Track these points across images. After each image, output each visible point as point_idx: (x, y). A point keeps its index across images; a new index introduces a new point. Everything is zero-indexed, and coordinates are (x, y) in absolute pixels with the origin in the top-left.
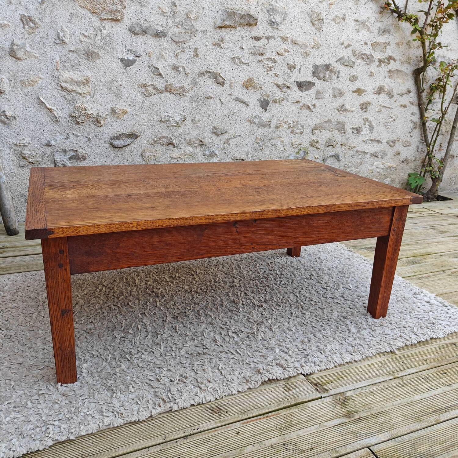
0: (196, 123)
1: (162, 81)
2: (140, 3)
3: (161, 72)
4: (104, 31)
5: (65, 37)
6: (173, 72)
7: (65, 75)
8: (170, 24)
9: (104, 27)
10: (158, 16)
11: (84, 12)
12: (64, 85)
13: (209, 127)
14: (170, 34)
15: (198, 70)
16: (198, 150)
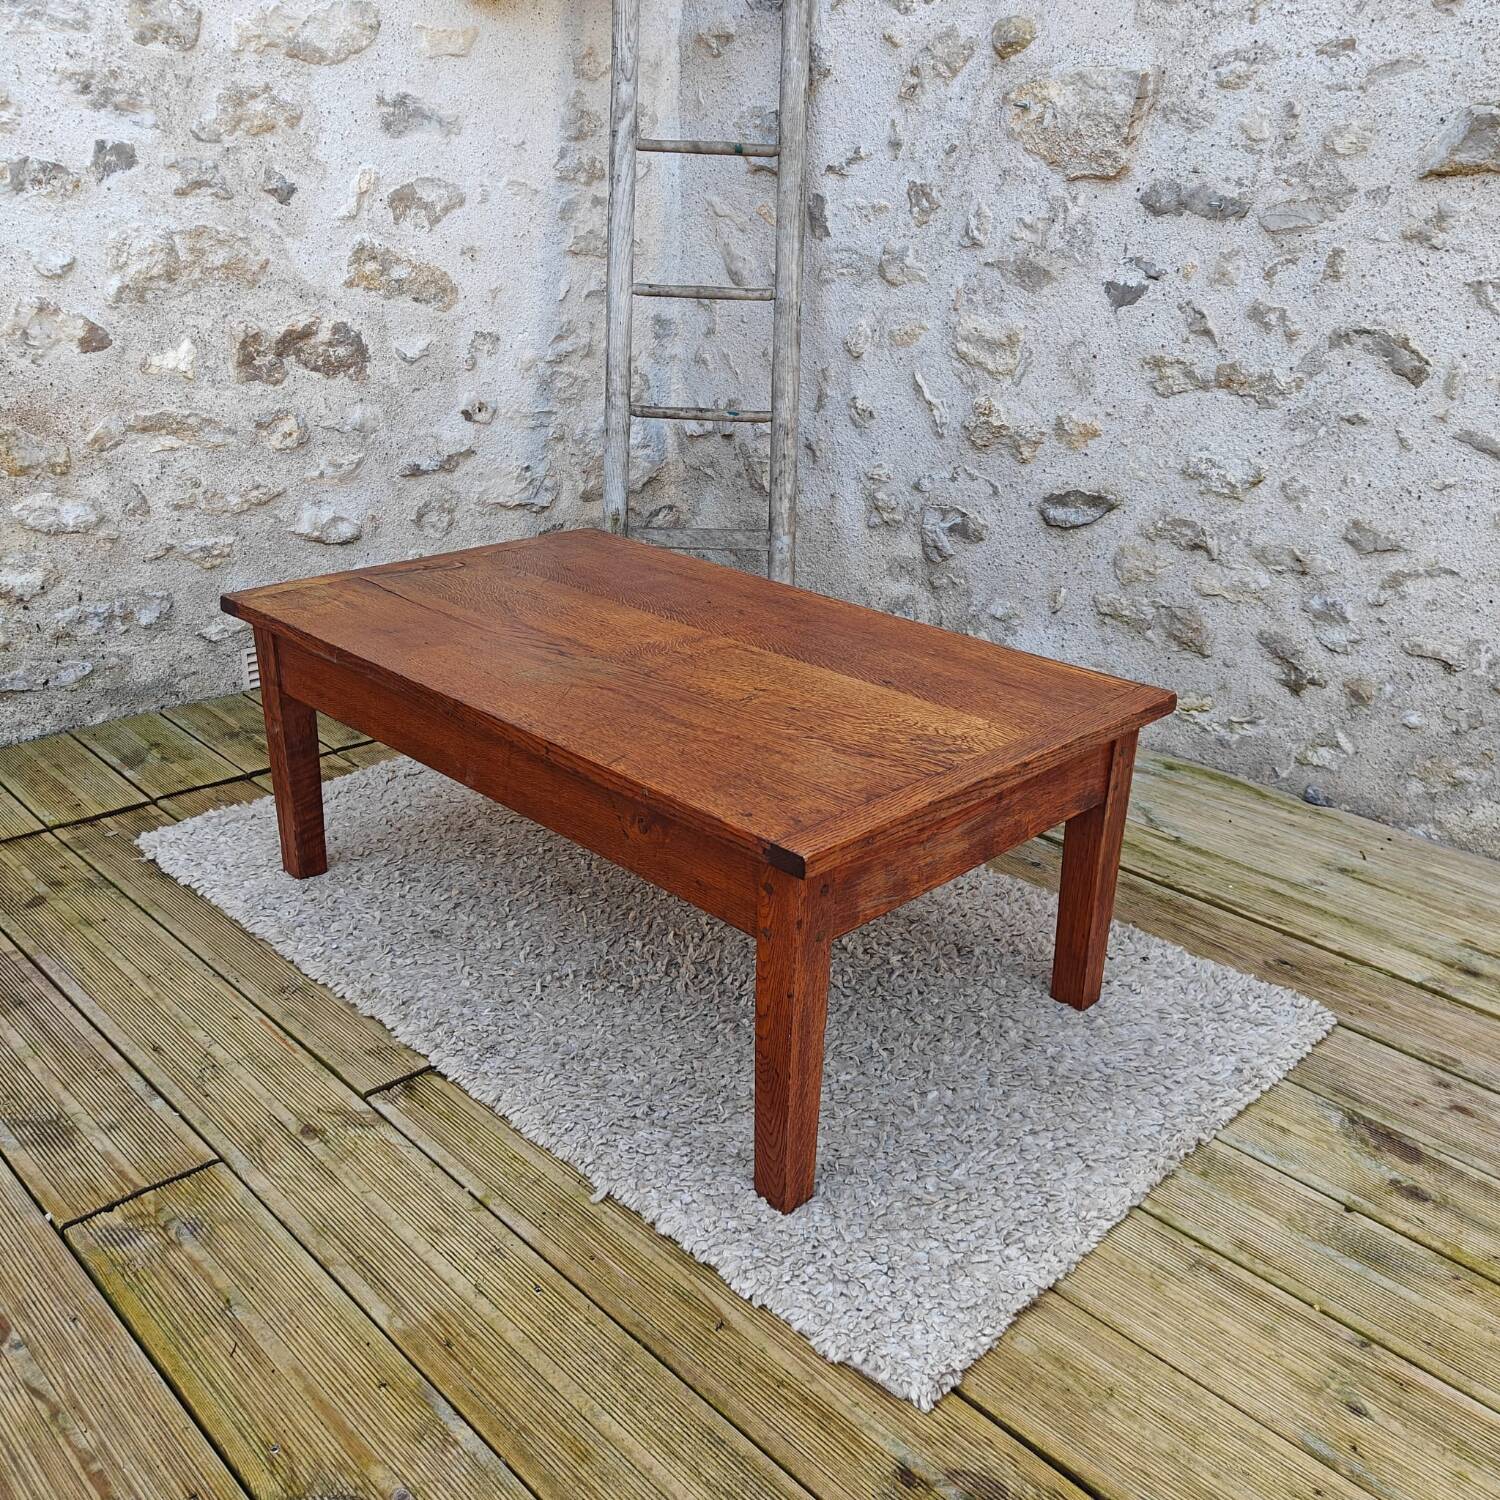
0: (1296, 499)
1: (1211, 351)
2: (1187, 120)
3: (1211, 324)
4: (1075, 211)
5: (978, 229)
6: (1252, 326)
7: (971, 322)
8: (1266, 175)
9: (1075, 199)
10: (1233, 153)
11: (1032, 164)
12: (963, 347)
13: (1338, 518)
14: (1259, 206)
15: (1331, 322)
16: (1286, 588)
